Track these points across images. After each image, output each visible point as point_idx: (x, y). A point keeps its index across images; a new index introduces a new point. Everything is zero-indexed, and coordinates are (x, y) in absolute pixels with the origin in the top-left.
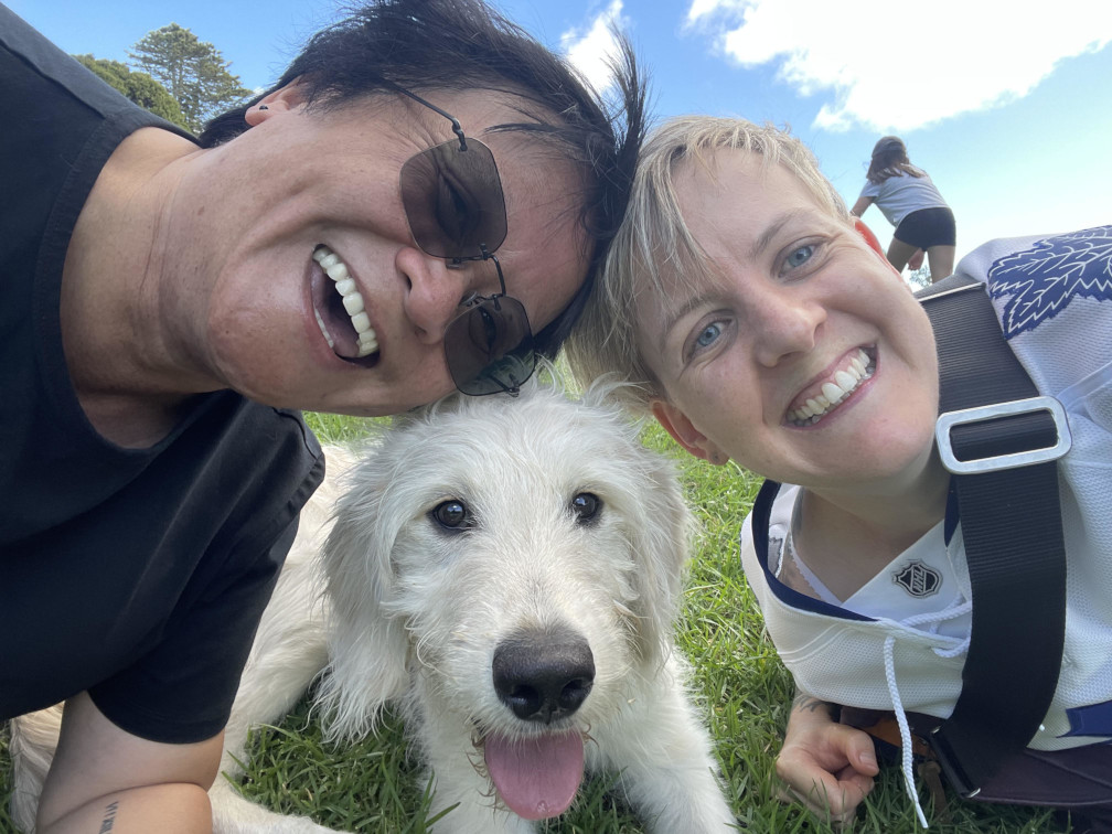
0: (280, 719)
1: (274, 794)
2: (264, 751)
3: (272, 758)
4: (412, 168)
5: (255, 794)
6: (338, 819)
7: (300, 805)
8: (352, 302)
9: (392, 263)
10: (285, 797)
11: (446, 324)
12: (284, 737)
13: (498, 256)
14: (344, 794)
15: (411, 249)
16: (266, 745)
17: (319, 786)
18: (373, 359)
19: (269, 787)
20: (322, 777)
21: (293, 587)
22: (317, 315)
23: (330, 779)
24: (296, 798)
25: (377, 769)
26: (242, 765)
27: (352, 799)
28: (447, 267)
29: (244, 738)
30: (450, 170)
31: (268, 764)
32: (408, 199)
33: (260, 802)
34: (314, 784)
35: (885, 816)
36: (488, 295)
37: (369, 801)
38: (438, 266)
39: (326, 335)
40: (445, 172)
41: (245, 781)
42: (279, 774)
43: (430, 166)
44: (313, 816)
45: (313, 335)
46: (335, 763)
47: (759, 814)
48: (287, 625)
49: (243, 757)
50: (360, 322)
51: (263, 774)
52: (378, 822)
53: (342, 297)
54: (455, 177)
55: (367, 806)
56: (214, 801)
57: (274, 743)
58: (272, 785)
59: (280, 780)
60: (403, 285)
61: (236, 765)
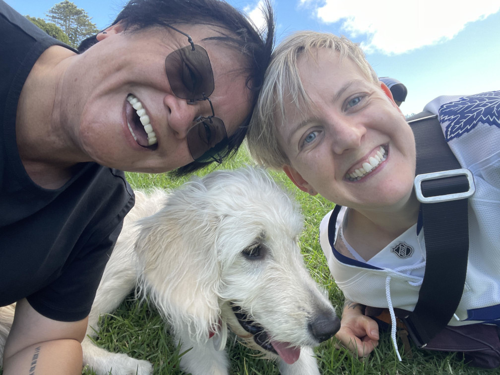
0: (113, 311)
1: (111, 344)
2: (106, 325)
3: (110, 329)
4: (170, 59)
5: (102, 344)
6: (140, 355)
7: (122, 349)
8: (144, 119)
9: (162, 102)
10: (116, 346)
11: (187, 130)
12: (115, 319)
13: (210, 99)
14: (142, 344)
15: (171, 95)
16: (107, 323)
17: (131, 341)
18: (155, 146)
19: (108, 342)
20: (132, 337)
21: (119, 252)
22: (129, 125)
23: (136, 338)
24: (120, 346)
25: (157, 333)
27: (146, 346)
28: (188, 104)
29: (97, 320)
30: (188, 59)
31: (108, 331)
32: (169, 73)
33: (104, 348)
34: (129, 340)
35: (383, 354)
36: (207, 116)
37: (153, 347)
38: (183, 103)
39: (133, 134)
40: (185, 60)
41: (98, 338)
42: (113, 336)
43: (179, 58)
44: (128, 354)
45: (127, 134)
46: (138, 331)
47: (327, 353)
48: (115, 270)
49: (97, 328)
50: (148, 128)
51: (106, 335)
52: (157, 357)
53: (140, 117)
54: (190, 62)
55: (152, 349)
56: (83, 348)
57: (111, 322)
58: (110, 340)
59: (113, 338)
60: (167, 111)
61: (94, 332)
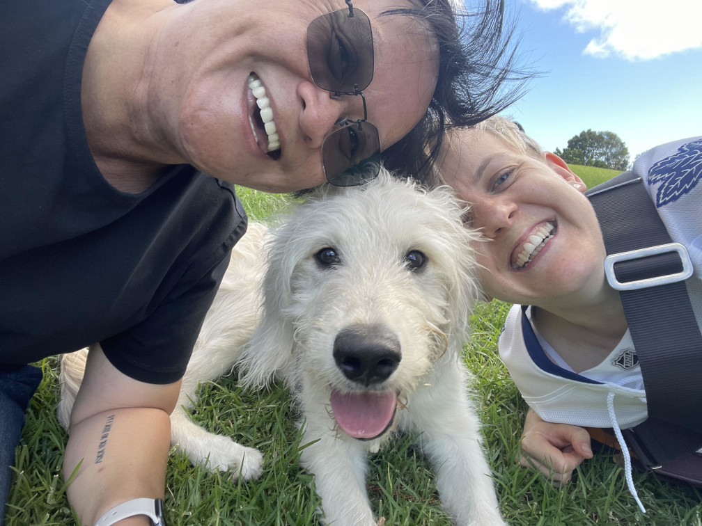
0: (217, 379)
1: (210, 422)
2: (207, 396)
3: (211, 401)
5: (199, 421)
6: (247, 441)
7: (225, 430)
8: (266, 114)
10: (217, 425)
12: (219, 390)
13: (365, 93)
14: (251, 427)
15: (308, 82)
16: (208, 393)
17: (237, 420)
20: (239, 416)
22: (250, 119)
23: (244, 417)
24: (223, 426)
25: (272, 414)
26: (193, 403)
27: (256, 430)
28: (331, 98)
29: (195, 387)
30: (341, 30)
31: (208, 404)
33: (202, 426)
34: (234, 419)
37: (266, 433)
38: (324, 95)
39: (254, 133)
40: (337, 31)
41: (194, 412)
42: (214, 411)
43: (328, 25)
44: (232, 437)
46: (247, 409)
47: (506, 472)
49: (194, 398)
50: (269, 127)
51: (205, 409)
52: (269, 446)
53: (260, 110)
55: (264, 435)
57: (213, 392)
58: (209, 416)
59: (215, 414)
60: (300, 106)
61: (190, 402)
